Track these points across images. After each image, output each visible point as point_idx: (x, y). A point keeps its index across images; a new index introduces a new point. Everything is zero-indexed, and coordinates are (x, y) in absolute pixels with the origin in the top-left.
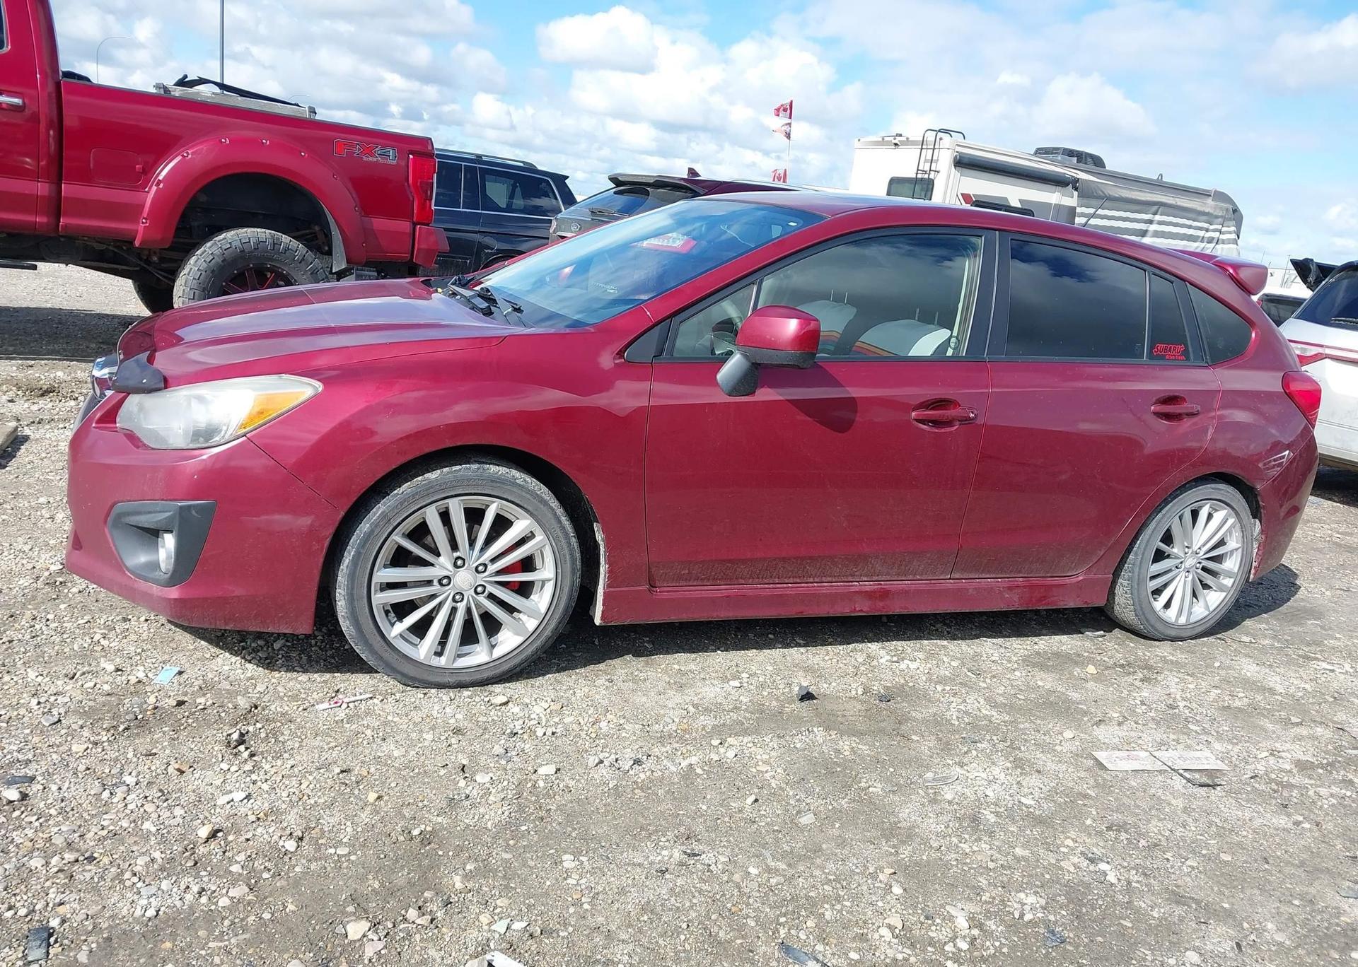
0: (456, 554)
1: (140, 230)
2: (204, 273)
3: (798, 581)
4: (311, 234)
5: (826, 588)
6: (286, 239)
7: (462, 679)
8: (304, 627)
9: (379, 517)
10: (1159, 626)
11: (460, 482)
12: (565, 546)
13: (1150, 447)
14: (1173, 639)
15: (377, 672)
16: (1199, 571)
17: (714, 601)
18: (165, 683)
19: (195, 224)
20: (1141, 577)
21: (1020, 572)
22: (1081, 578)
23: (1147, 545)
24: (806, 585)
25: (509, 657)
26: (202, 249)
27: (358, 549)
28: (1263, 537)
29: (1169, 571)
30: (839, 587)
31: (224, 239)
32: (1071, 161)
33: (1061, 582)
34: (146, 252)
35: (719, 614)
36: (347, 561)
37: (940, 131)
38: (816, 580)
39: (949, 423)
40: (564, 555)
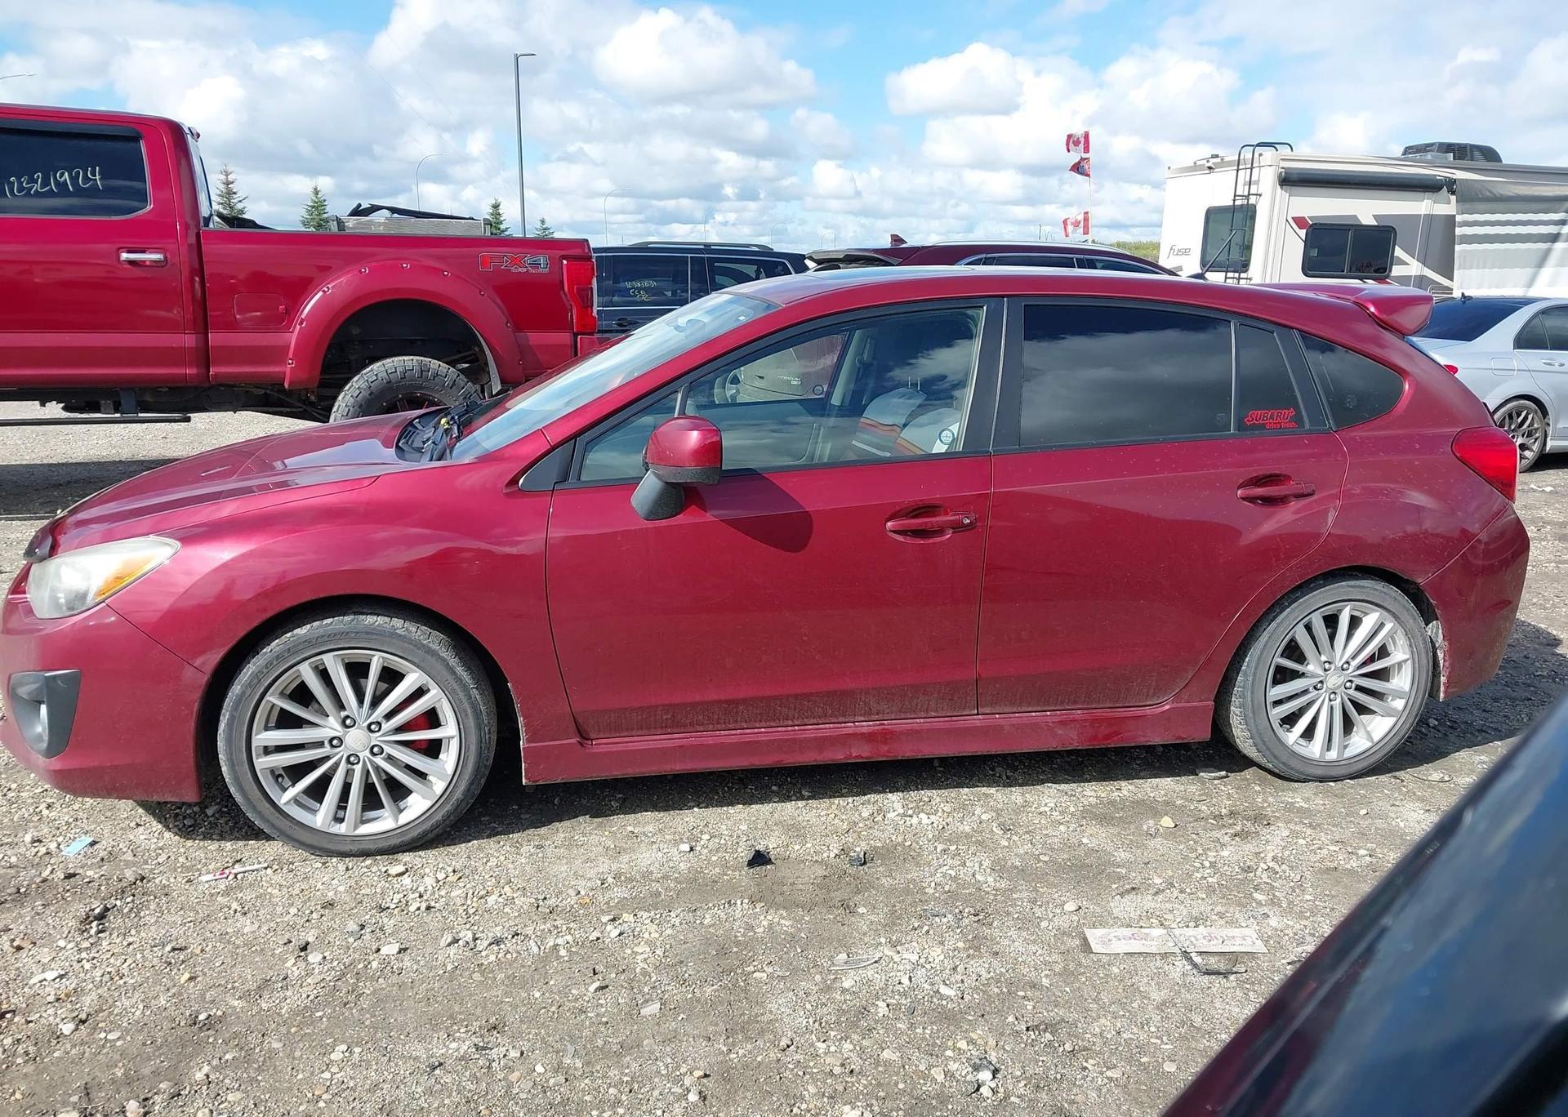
0: (343, 714)
1: (288, 370)
2: (351, 409)
3: (773, 724)
4: (470, 355)
5: (811, 731)
6: (434, 364)
7: (367, 847)
8: (190, 795)
9: (249, 678)
10: (1293, 763)
11: (333, 636)
12: (464, 699)
13: (1249, 537)
14: (1322, 779)
15: (274, 839)
16: (1352, 692)
17: (664, 753)
18: (71, 855)
19: (353, 357)
20: (1256, 702)
21: (1075, 702)
22: (1167, 707)
23: (1258, 663)
24: (783, 729)
25: (417, 822)
26: (350, 384)
27: (231, 711)
28: (1446, 643)
29: (1305, 692)
30: (827, 729)
31: (370, 371)
32: (1446, 158)
33: (1139, 713)
34: (303, 392)
35: (673, 767)
36: (223, 725)
37: (1259, 145)
38: (796, 723)
39: (941, 531)
40: (465, 711)
